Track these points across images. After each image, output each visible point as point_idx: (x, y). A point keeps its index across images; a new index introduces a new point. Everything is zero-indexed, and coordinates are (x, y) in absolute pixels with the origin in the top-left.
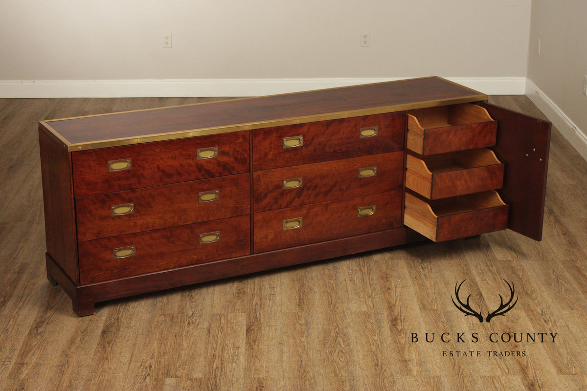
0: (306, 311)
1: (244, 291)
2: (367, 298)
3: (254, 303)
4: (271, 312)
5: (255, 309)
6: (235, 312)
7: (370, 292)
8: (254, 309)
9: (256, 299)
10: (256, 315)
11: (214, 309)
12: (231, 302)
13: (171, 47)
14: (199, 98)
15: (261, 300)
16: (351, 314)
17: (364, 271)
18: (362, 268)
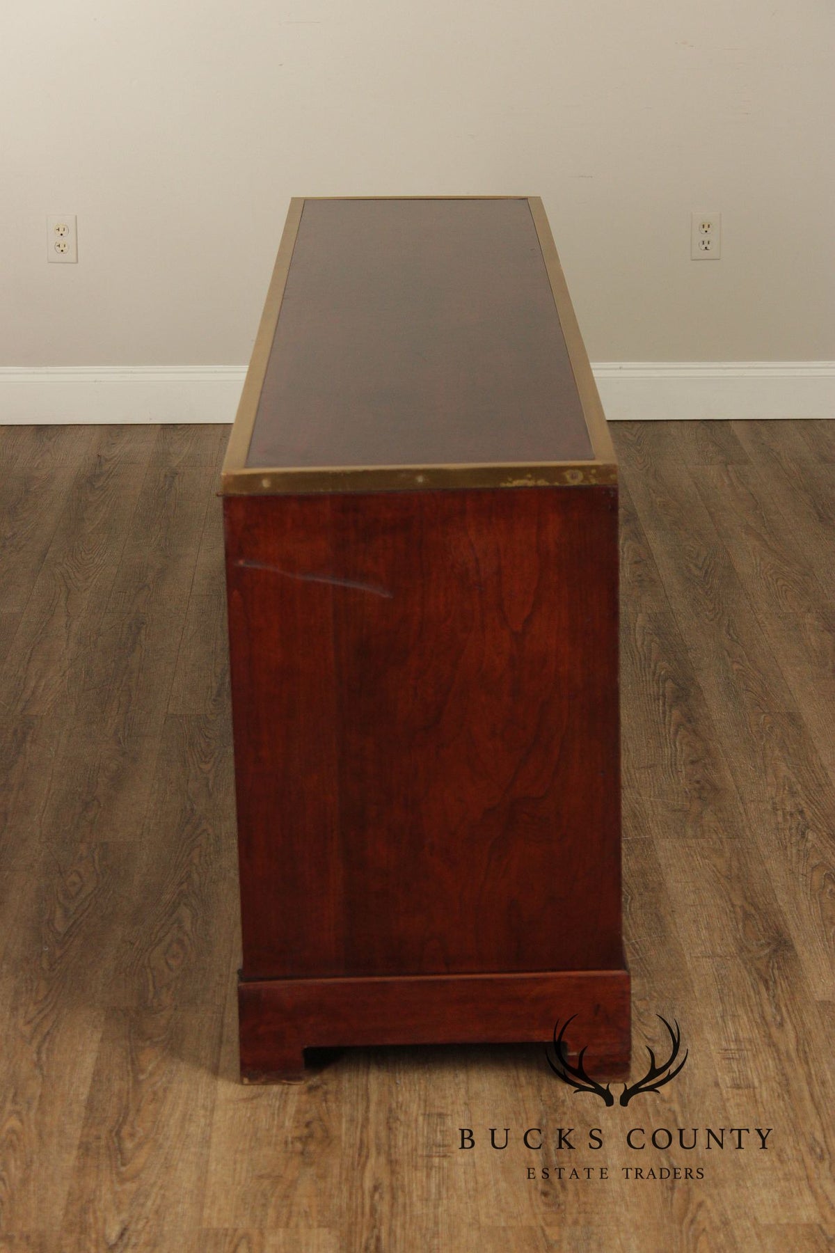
0: (576, 1222)
1: (326, 1131)
2: (809, 1161)
3: (368, 1184)
4: (436, 1223)
5: (373, 1210)
6: (292, 1224)
7: (819, 1135)
8: (367, 1209)
9: (375, 1166)
10: (378, 1239)
11: (206, 1212)
12: (277, 1179)
13: (77, 262)
14: (165, 426)
15: (393, 1172)
16: (758, 1236)
17: (782, 1048)
18: (774, 1030)
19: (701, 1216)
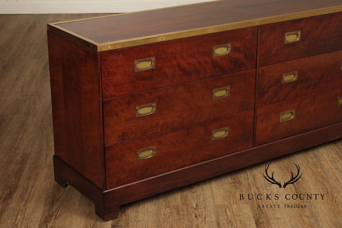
6: (237, 203)
9: (253, 189)
19: (337, 200)
